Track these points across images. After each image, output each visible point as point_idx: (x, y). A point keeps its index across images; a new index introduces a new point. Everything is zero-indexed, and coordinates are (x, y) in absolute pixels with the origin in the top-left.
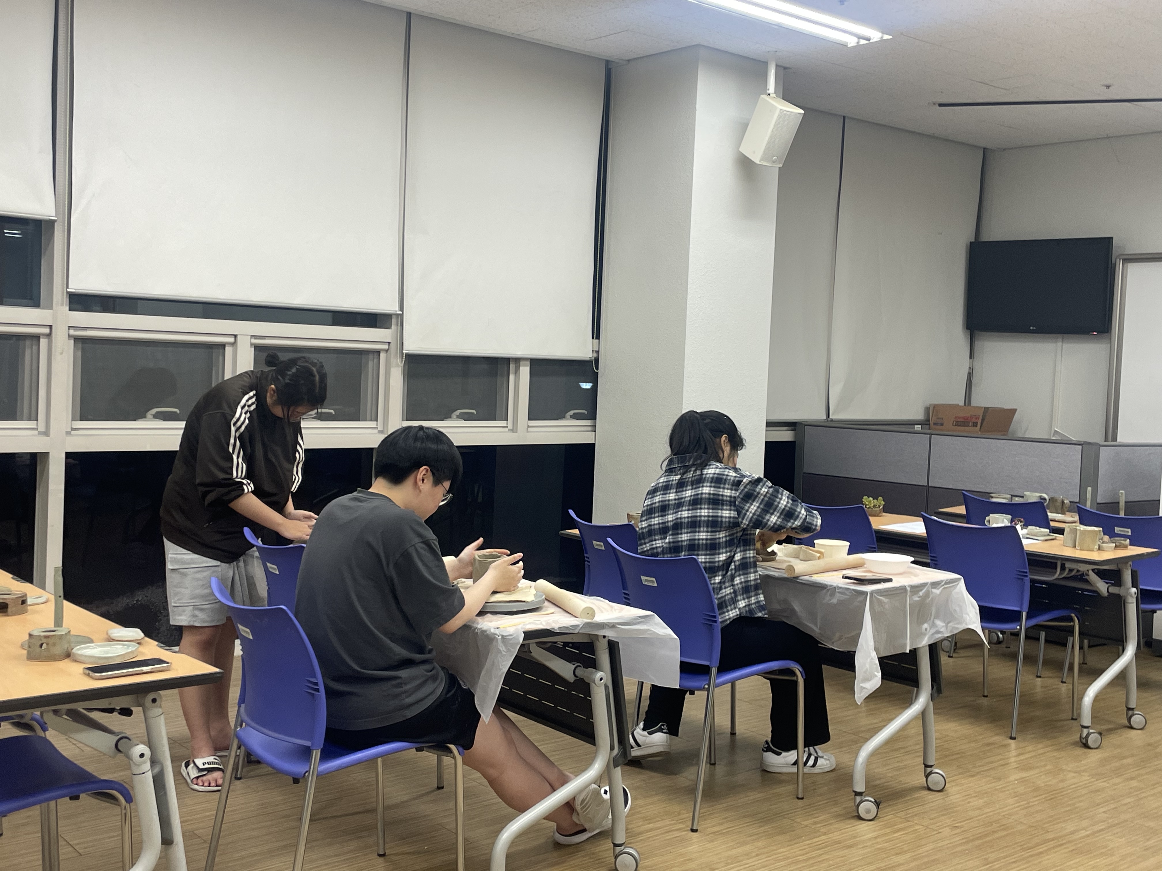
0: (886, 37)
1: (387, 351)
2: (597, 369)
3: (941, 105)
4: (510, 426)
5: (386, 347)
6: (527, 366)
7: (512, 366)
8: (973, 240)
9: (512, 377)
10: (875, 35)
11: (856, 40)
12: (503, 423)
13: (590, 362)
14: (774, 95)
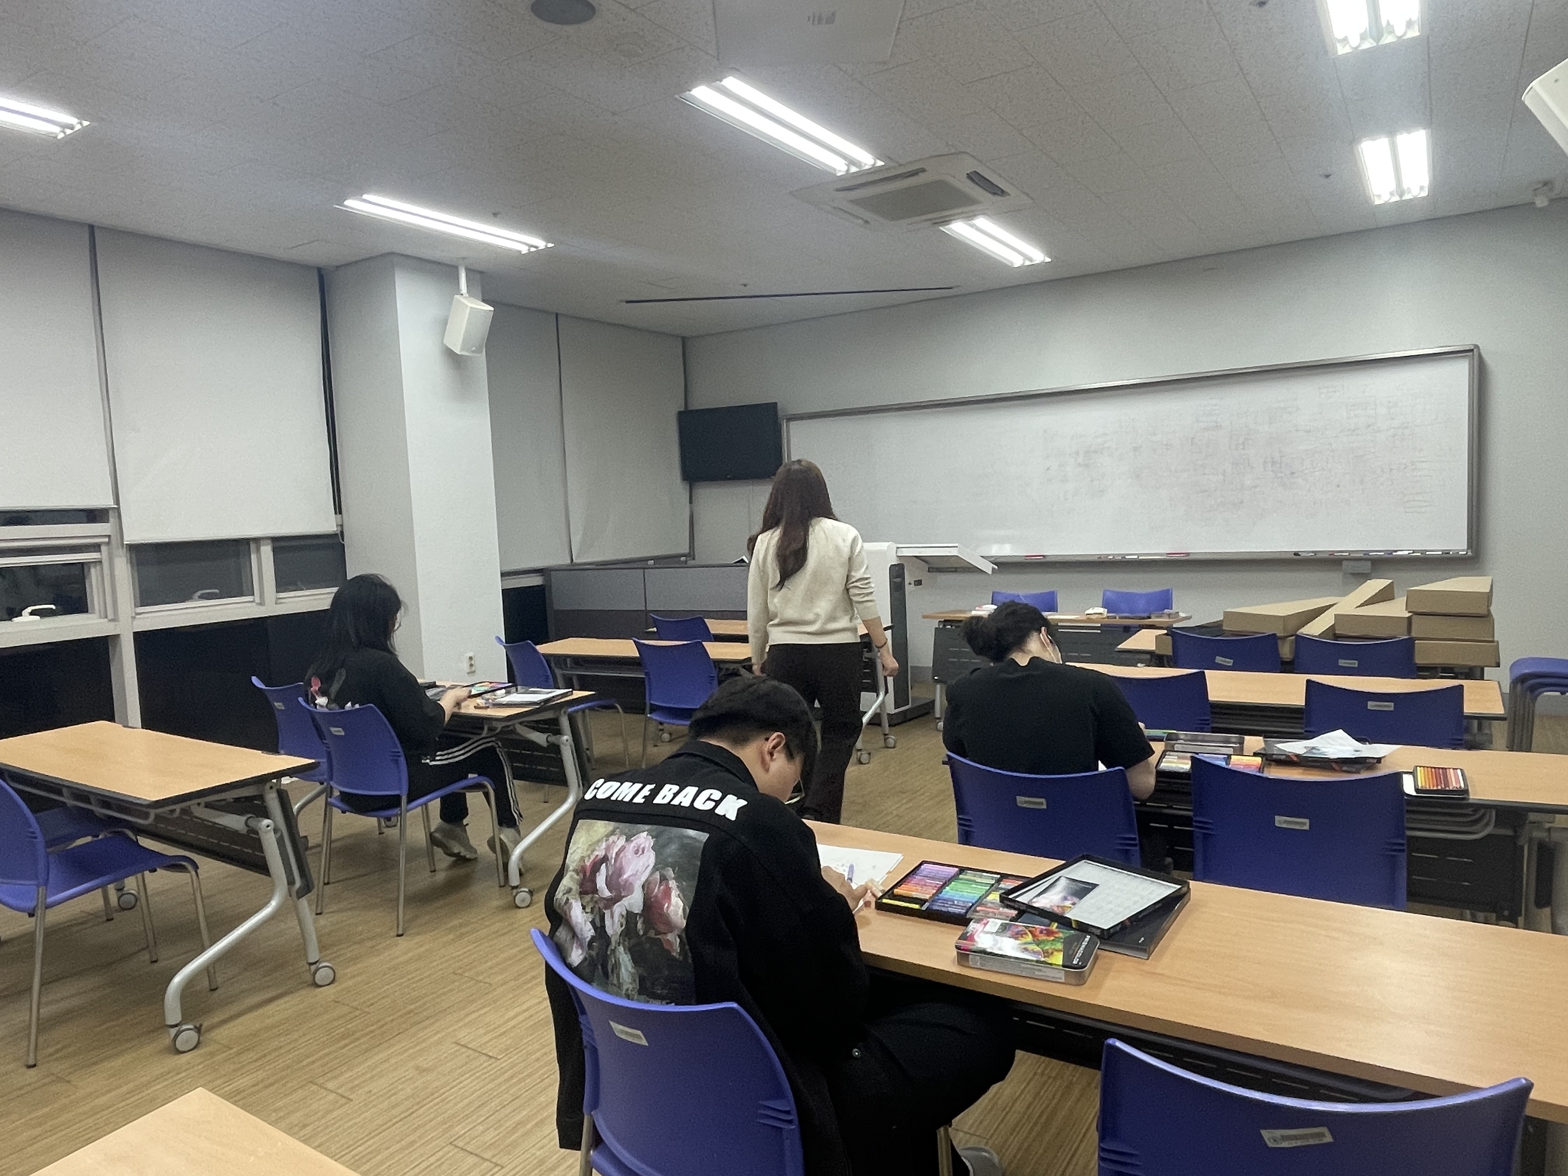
0: (550, 245)
1: (108, 544)
2: (343, 541)
3: (628, 302)
4: (258, 600)
5: (106, 540)
6: (267, 545)
7: (253, 546)
8: (683, 409)
9: (253, 557)
10: (541, 244)
11: (527, 248)
12: (250, 598)
13: (336, 535)
14: (467, 295)
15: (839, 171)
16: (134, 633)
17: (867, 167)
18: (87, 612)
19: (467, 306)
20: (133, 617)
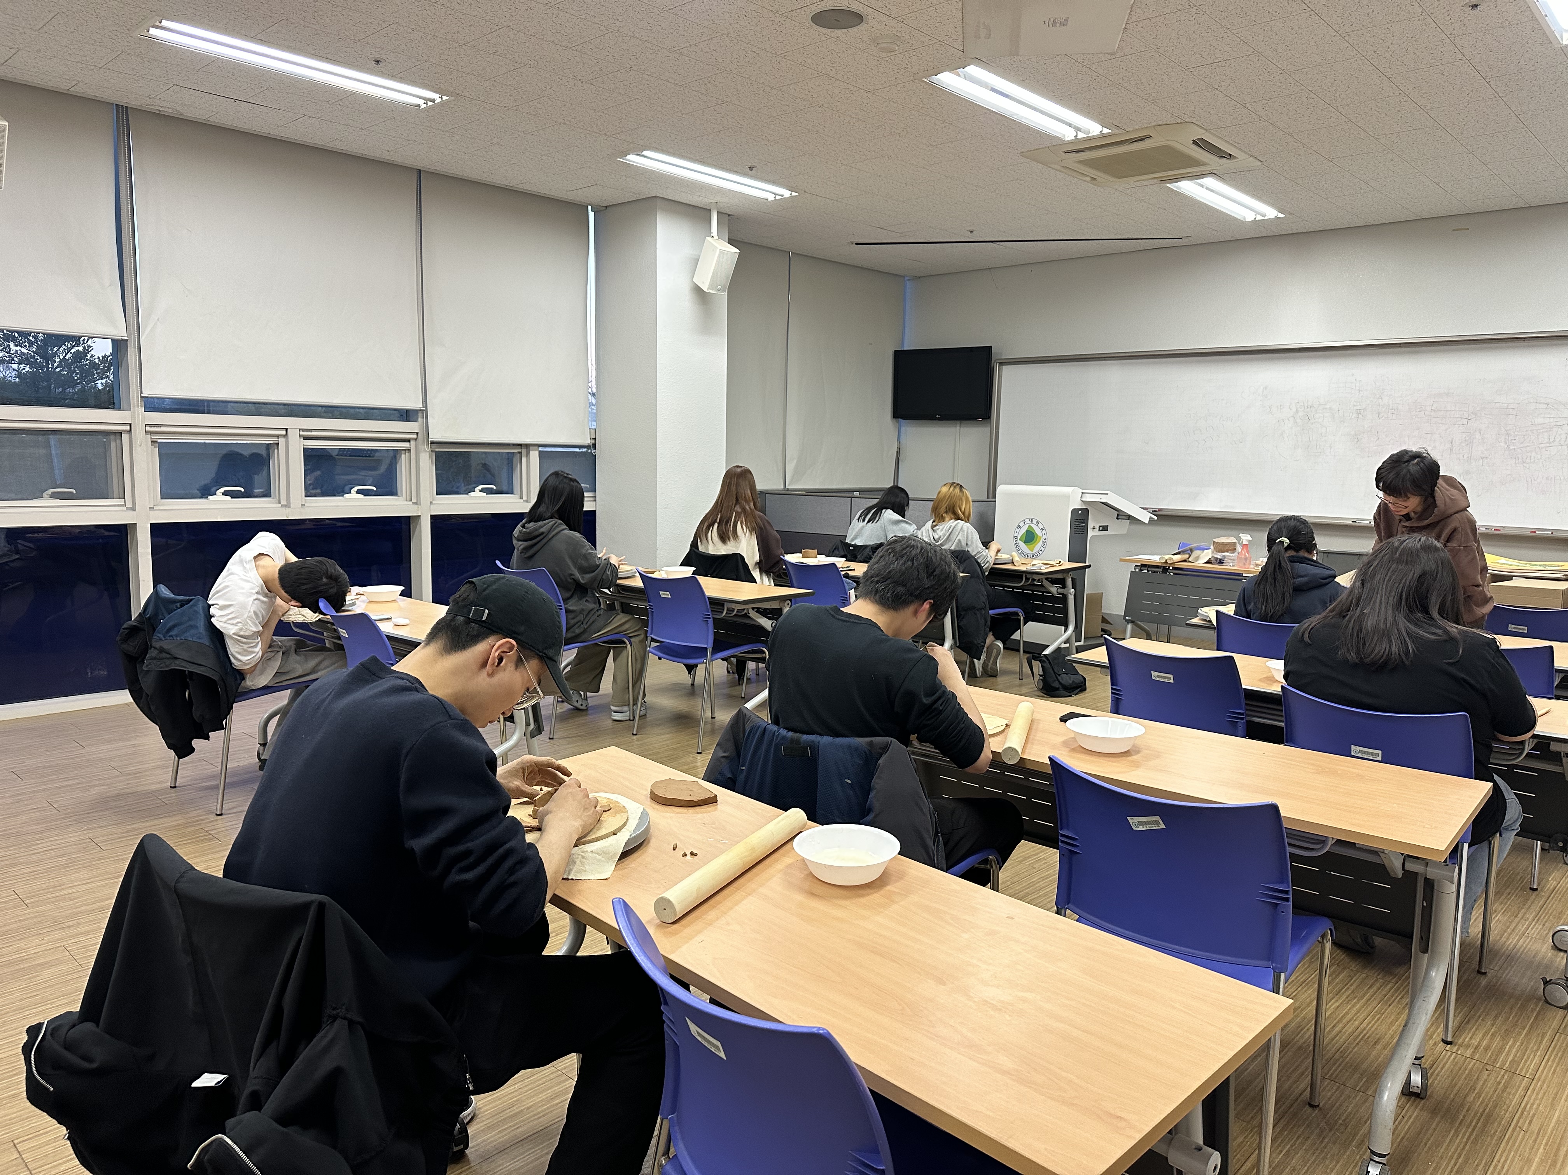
0: (795, 195)
1: (416, 439)
2: (595, 451)
3: (857, 244)
4: (525, 498)
5: (415, 436)
6: (535, 450)
7: (523, 451)
8: (898, 349)
10: (787, 194)
11: (774, 196)
12: (518, 495)
13: (588, 447)
14: (717, 238)
15: (1068, 137)
16: (431, 516)
17: (1094, 134)
18: (396, 495)
19: (716, 248)
20: (431, 503)
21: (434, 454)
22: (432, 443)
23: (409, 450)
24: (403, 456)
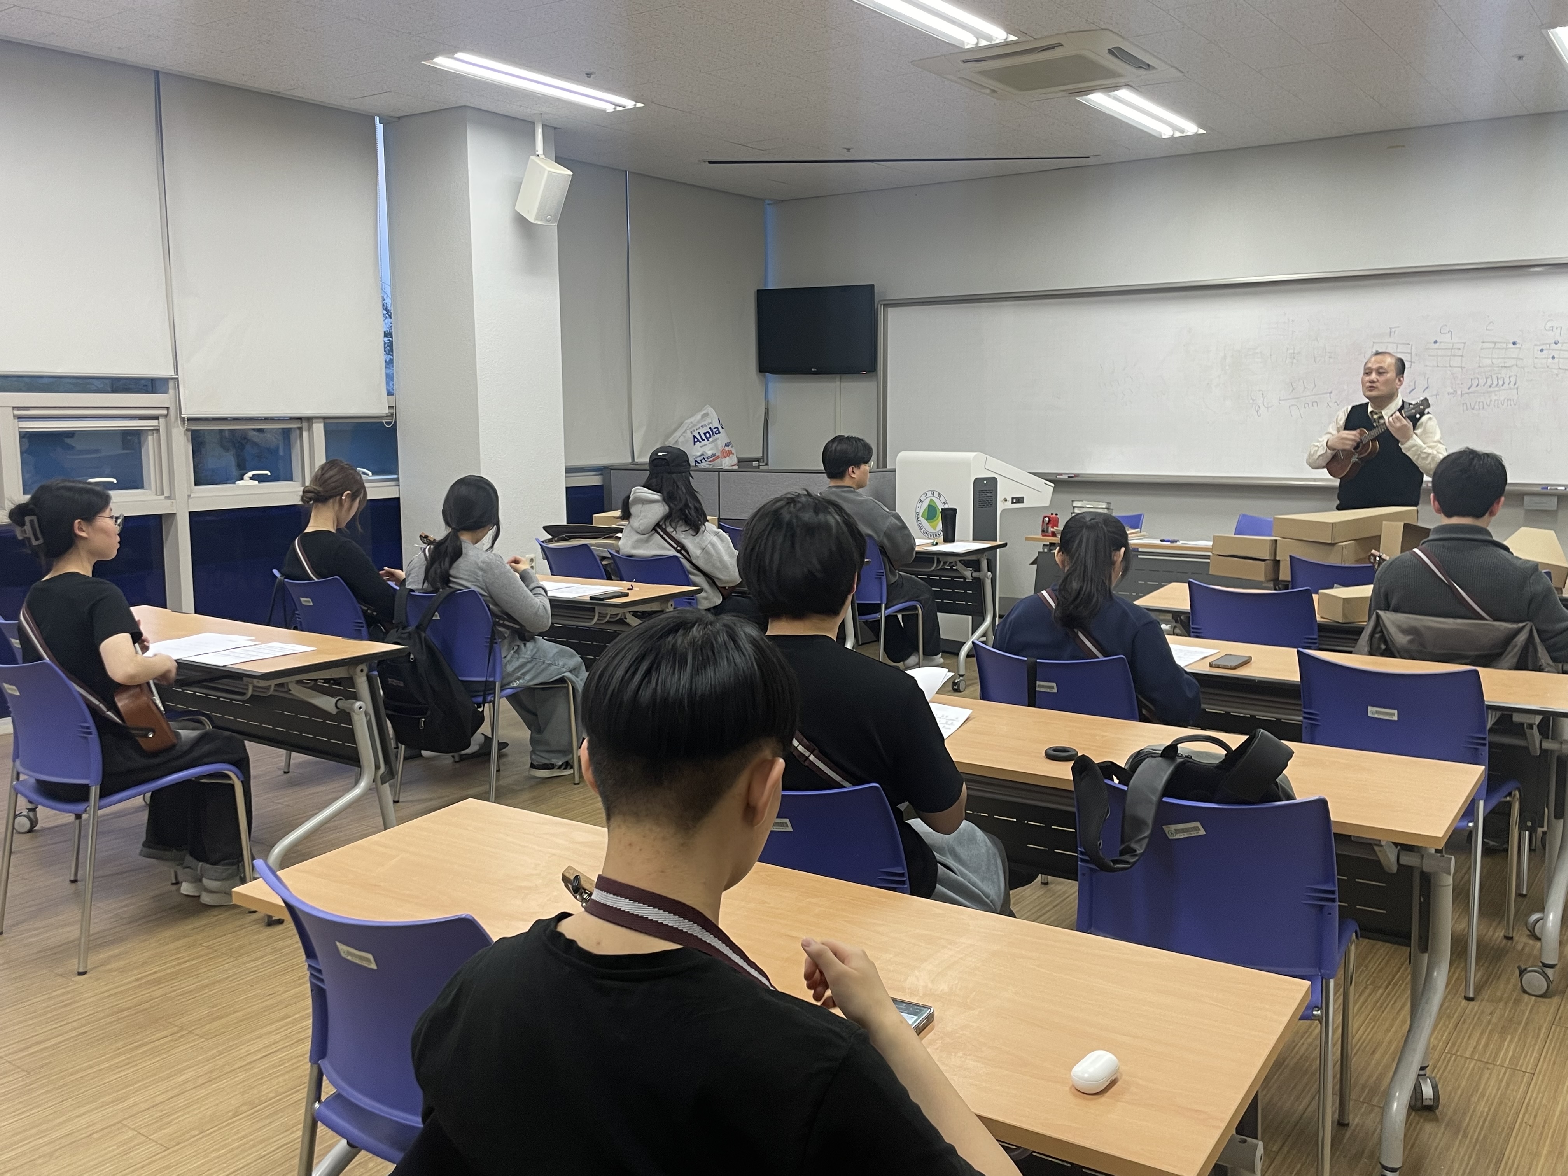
0: (639, 105)
1: (166, 416)
2: (396, 424)
3: (710, 162)
5: (165, 412)
6: (320, 424)
7: (304, 425)
8: (761, 288)
9: (305, 436)
10: (630, 104)
11: (614, 106)
13: (388, 418)
14: (543, 157)
15: (968, 44)
16: (190, 513)
17: (998, 41)
18: (142, 487)
19: (545, 169)
20: (189, 496)
21: (189, 434)
22: (189, 419)
23: (158, 430)
24: (150, 437)
